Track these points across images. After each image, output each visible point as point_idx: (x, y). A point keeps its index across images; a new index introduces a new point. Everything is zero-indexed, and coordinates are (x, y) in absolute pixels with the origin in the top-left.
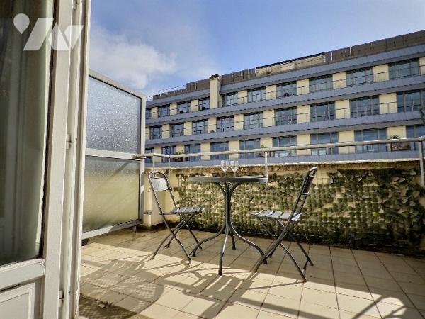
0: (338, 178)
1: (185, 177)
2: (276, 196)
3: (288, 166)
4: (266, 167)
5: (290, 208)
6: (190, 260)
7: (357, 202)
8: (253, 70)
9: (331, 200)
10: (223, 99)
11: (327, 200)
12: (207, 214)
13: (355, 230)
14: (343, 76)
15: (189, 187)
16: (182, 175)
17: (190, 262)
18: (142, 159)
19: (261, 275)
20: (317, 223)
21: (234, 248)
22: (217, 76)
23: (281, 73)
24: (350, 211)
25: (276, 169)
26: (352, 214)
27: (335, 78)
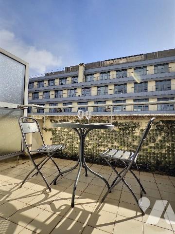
0: (160, 126)
1: (56, 122)
2: (117, 137)
3: (126, 117)
4: (112, 117)
5: (126, 145)
6: (50, 189)
7: (172, 143)
8: (103, 62)
9: (154, 141)
10: (86, 77)
11: (152, 141)
12: (70, 148)
13: (170, 162)
14: (153, 68)
15: (59, 129)
16: (54, 121)
17: (50, 191)
18: (25, 108)
19: (106, 205)
20: (144, 156)
21: (86, 175)
22: (83, 64)
23: (119, 64)
24: (167, 149)
25: (118, 118)
26: (168, 151)
27: (148, 68)
